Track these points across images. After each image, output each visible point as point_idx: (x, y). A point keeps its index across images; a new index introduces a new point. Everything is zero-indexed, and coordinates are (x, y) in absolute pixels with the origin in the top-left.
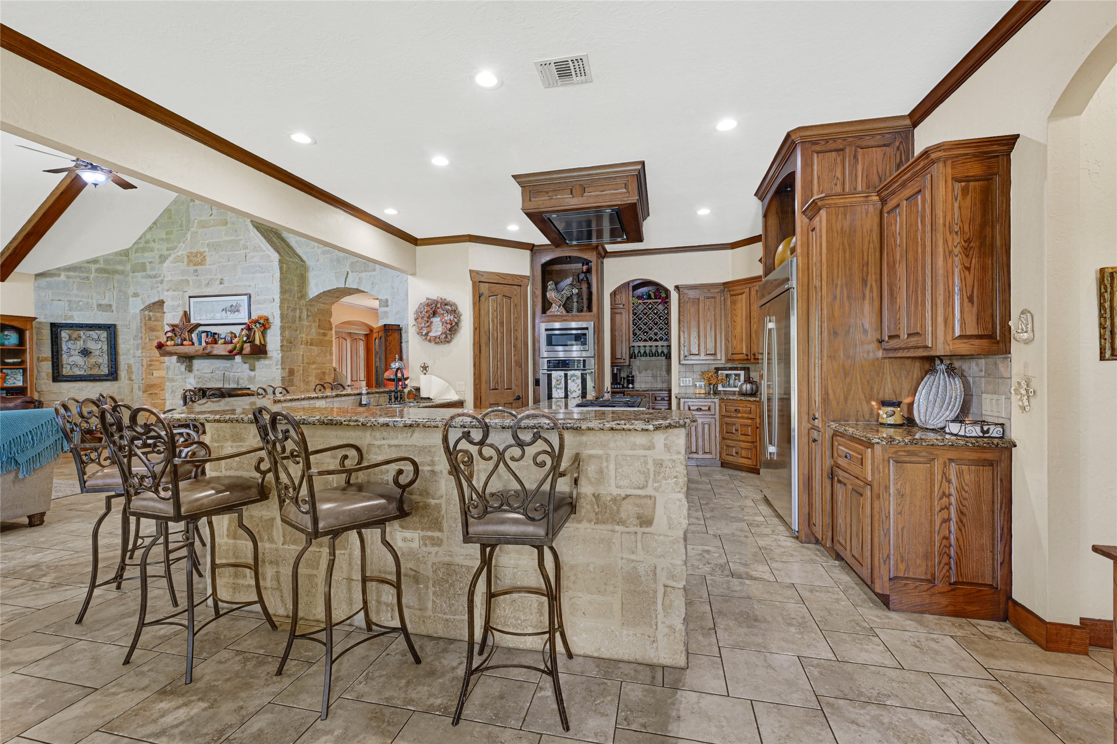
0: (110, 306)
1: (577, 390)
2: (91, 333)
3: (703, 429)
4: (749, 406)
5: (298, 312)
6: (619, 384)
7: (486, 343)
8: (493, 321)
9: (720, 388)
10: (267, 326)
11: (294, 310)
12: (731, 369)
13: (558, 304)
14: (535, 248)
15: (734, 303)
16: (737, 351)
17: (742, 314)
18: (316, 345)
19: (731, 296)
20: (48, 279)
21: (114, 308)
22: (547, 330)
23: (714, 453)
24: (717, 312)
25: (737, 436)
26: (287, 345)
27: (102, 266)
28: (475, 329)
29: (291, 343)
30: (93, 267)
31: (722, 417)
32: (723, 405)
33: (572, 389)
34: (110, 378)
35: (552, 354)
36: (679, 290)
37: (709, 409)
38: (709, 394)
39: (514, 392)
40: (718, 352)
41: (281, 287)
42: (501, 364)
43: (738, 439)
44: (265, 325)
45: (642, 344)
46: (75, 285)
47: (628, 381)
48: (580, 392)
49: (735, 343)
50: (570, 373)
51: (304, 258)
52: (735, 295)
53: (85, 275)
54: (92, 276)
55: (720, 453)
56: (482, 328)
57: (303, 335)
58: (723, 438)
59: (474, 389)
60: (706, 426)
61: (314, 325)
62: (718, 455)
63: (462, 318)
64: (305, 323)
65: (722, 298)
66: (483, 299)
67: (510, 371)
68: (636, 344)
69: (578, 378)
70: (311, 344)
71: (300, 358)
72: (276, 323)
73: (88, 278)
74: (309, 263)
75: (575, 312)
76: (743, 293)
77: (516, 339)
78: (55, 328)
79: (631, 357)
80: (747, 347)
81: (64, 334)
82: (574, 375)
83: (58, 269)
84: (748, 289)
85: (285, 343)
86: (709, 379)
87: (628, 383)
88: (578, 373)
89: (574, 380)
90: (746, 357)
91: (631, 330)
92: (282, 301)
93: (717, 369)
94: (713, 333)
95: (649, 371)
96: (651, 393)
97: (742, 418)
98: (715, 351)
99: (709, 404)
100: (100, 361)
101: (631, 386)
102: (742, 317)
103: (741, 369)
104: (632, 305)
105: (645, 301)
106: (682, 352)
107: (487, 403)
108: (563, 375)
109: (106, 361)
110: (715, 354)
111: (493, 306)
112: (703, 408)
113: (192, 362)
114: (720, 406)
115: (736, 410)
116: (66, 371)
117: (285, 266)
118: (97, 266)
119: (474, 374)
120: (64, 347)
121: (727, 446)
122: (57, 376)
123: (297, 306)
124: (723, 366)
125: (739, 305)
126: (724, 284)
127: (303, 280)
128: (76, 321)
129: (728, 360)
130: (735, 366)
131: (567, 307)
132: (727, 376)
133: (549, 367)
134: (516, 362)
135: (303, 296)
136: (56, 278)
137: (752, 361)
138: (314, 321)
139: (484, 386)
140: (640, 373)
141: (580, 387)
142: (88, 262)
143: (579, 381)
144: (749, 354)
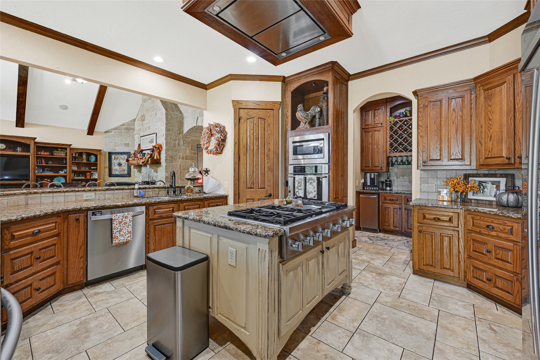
0: (129, 144)
1: (313, 191)
2: (122, 156)
3: (442, 242)
4: (509, 224)
5: (177, 141)
6: (376, 186)
7: (244, 154)
8: (250, 137)
9: (470, 196)
10: (161, 149)
11: (175, 140)
12: (485, 176)
13: (304, 121)
14: (287, 80)
15: (488, 98)
16: (495, 153)
17: (501, 108)
18: (190, 159)
19: (485, 90)
20: (108, 134)
21: (130, 145)
22: (294, 142)
23: (456, 271)
24: (465, 112)
25: (490, 259)
26: (170, 159)
27: (126, 127)
28: (235, 143)
29: (172, 158)
30: (123, 127)
31: (468, 232)
32: (469, 217)
33: (310, 191)
34: (128, 176)
35: (296, 162)
36: (417, 95)
37: (450, 220)
38: (456, 202)
39: (267, 191)
40: (467, 156)
41: (166, 128)
42: (256, 169)
43: (492, 262)
44: (159, 148)
45: (397, 154)
46: (117, 136)
47: (386, 184)
48: (316, 193)
49: (490, 145)
50: (308, 177)
51: (183, 112)
52: (490, 89)
53: (120, 131)
54: (123, 131)
55: (465, 272)
56: (241, 143)
57: (181, 154)
58: (470, 257)
59: (234, 187)
60: (446, 239)
61: (188, 148)
62: (462, 274)
63: (228, 136)
64: (182, 147)
65: (473, 96)
66: (242, 121)
67: (264, 174)
68: (392, 155)
69: (314, 181)
70: (186, 159)
71: (178, 166)
72: (164, 147)
73: (121, 132)
74: (185, 114)
75: (317, 127)
76: (503, 83)
77: (269, 150)
78: (110, 154)
79: (388, 165)
80: (508, 149)
81: (113, 157)
82: (311, 179)
83: (112, 129)
84: (511, 77)
85: (168, 158)
86: (454, 187)
87: (386, 186)
88: (315, 177)
89: (311, 183)
90: (507, 161)
91: (388, 143)
92: (167, 135)
93: (467, 177)
94: (459, 136)
95: (406, 177)
96: (403, 195)
97: (498, 237)
98: (463, 155)
99: (451, 214)
100: (125, 168)
101: (388, 188)
102: (501, 112)
103: (501, 176)
104: (389, 123)
105: (401, 119)
106: (420, 158)
107: (245, 199)
108: (303, 178)
109: (126, 169)
110: (462, 159)
111: (250, 126)
112: (442, 218)
113: (141, 169)
114: (465, 218)
115: (488, 226)
116: (113, 173)
117: (169, 116)
118: (124, 127)
119: (234, 177)
120: (113, 162)
121: (474, 267)
122: (111, 175)
123: (177, 138)
124: (475, 172)
125: (496, 99)
126: (475, 79)
127: (181, 124)
128: (117, 151)
129: (481, 166)
130: (493, 172)
131: (312, 123)
132: (480, 183)
133: (295, 171)
134: (268, 168)
135: (181, 132)
136: (111, 133)
137: (517, 165)
138: (188, 146)
139: (242, 185)
140: (397, 178)
141: (316, 189)
142: (121, 125)
143: (315, 184)
144: (512, 156)
